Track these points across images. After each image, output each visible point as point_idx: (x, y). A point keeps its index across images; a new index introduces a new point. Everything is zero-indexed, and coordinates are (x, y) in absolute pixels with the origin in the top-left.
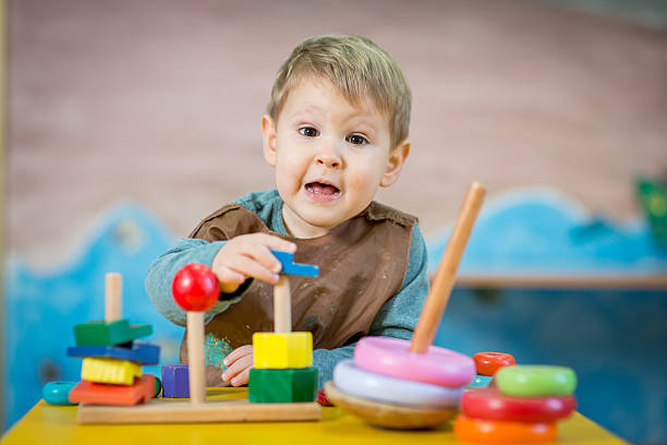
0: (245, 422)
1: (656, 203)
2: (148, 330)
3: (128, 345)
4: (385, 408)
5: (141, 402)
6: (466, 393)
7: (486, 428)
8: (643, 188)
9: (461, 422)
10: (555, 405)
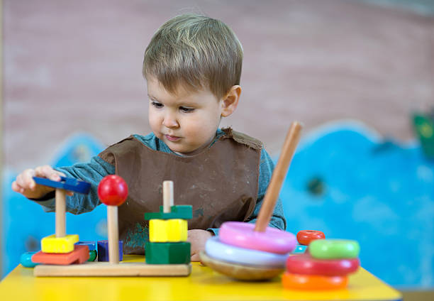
1: (426, 130)
4: (237, 267)
6: (290, 258)
7: (302, 280)
8: (417, 120)
9: (286, 276)
10: (346, 264)
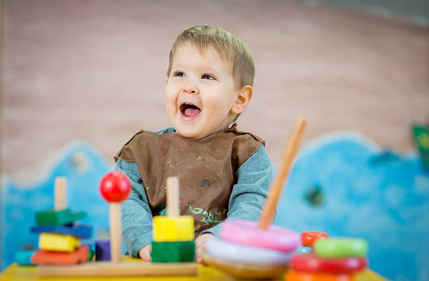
1: (426, 141)
2: (83, 215)
3: (70, 225)
4: (240, 267)
5: (79, 262)
10: (353, 263)
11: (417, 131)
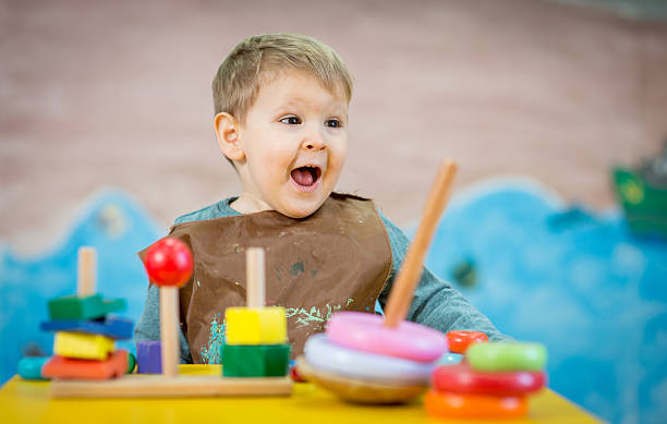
0: (217, 396)
2: (120, 304)
3: (101, 320)
4: (357, 383)
5: (114, 376)
7: (456, 402)
9: (431, 397)
10: (526, 380)
11: (619, 177)
